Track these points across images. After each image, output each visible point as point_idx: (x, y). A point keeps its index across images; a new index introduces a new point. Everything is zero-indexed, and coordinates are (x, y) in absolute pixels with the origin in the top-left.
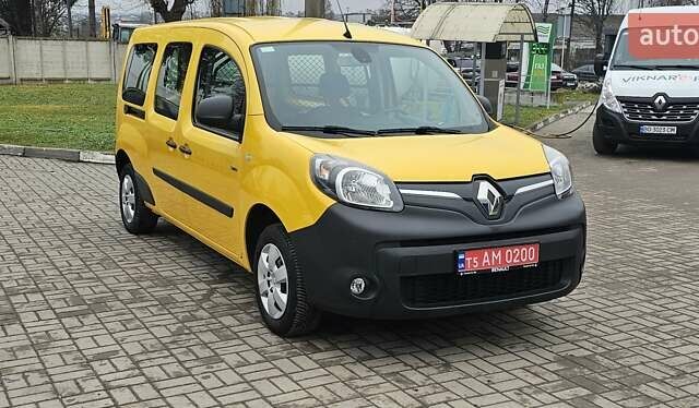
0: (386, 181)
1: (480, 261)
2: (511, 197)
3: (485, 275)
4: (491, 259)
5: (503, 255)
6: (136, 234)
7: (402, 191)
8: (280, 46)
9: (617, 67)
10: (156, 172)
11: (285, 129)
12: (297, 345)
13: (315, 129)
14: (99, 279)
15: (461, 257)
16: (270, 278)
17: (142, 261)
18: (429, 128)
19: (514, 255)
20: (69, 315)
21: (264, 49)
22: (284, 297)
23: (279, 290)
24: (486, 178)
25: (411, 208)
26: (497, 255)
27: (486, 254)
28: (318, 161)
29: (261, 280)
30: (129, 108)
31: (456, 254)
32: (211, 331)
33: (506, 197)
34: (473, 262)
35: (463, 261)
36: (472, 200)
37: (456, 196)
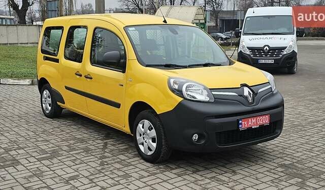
0: (205, 88)
1: (248, 123)
3: (250, 129)
5: (256, 120)
6: (52, 118)
7: (213, 93)
8: (138, 27)
9: (245, 34)
10: (67, 88)
11: (147, 66)
12: (162, 167)
13: (161, 66)
14: (47, 141)
15: (240, 122)
16: (144, 136)
17: (63, 131)
18: (209, 64)
19: (260, 120)
20: (44, 159)
21: (130, 29)
22: (154, 145)
23: (151, 141)
24: (246, 85)
25: (218, 100)
26: (254, 120)
27: (250, 120)
28: (172, 81)
29: (138, 137)
30: (47, 57)
31: (238, 121)
32: (118, 162)
33: (255, 94)
34: (245, 124)
35: (241, 124)
36: (242, 95)
37: (235, 94)
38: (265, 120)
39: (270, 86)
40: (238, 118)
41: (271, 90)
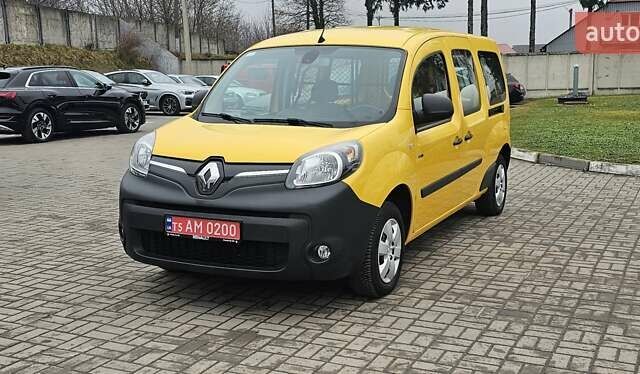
2: (229, 179)
3: (186, 239)
4: (193, 228)
7: (152, 162)
15: (169, 220)
19: (215, 228)
24: (218, 159)
26: (198, 225)
27: (189, 222)
31: (166, 216)
33: (224, 179)
34: (177, 227)
35: (170, 224)
36: (195, 175)
37: (183, 171)
38: (229, 232)
39: (287, 171)
40: (167, 212)
41: (283, 179)
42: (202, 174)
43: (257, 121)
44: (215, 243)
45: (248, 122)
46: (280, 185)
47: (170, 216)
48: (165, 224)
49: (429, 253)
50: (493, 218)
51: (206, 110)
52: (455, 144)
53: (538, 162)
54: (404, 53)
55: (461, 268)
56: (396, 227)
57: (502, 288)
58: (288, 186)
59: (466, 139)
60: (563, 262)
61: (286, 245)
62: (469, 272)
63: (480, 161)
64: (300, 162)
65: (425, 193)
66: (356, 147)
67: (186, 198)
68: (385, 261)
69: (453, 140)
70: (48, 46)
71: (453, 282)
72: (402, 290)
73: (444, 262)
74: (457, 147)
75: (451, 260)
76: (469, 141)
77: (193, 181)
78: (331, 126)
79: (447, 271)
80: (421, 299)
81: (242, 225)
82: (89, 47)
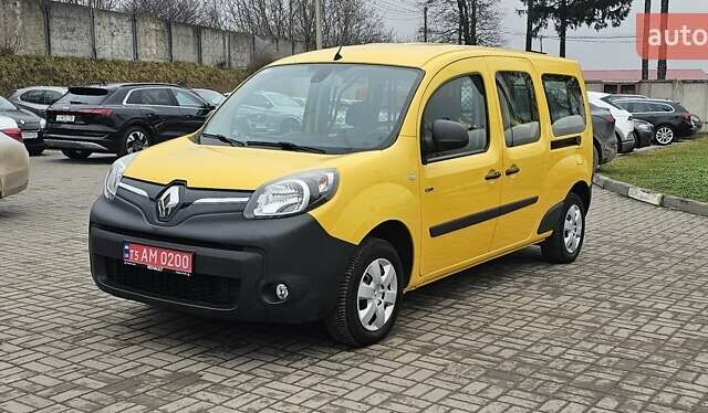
2: (188, 205)
3: (141, 268)
4: (148, 257)
5: (159, 255)
7: (120, 184)
19: (169, 259)
26: (154, 254)
27: (145, 250)
33: (183, 205)
35: (128, 251)
36: (153, 200)
37: (145, 194)
38: (181, 263)
39: (246, 199)
40: (126, 238)
41: (240, 208)
42: (162, 198)
43: (251, 144)
44: (169, 274)
45: (242, 145)
46: (237, 214)
47: (128, 243)
48: (123, 251)
49: (453, 301)
50: (559, 267)
51: (208, 132)
52: (487, 179)
53: (661, 205)
54: (421, 72)
55: (481, 319)
56: (388, 268)
57: (511, 345)
58: (247, 216)
59: (508, 173)
60: (604, 321)
61: (239, 281)
62: (486, 325)
63: (534, 200)
64: (262, 190)
65: (435, 232)
66: (331, 176)
67: (145, 225)
68: (369, 306)
69: (486, 174)
70: (177, 63)
71: (457, 335)
72: (394, 340)
73: (465, 312)
74: (492, 182)
75: (476, 310)
76: (513, 176)
77: (153, 205)
78: (324, 153)
79: (459, 323)
80: (408, 352)
81: (195, 257)
82: (221, 65)
